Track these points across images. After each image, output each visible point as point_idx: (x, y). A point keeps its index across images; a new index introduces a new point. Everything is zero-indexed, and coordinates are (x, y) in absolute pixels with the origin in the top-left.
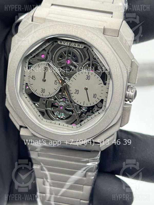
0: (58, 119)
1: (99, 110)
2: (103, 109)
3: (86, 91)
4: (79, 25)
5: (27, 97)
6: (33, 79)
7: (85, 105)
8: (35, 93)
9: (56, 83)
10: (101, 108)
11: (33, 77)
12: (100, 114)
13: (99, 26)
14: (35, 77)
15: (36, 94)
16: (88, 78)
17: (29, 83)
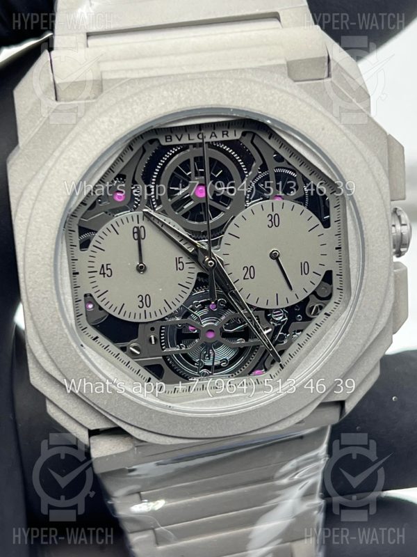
0: (205, 371)
1: (326, 305)
2: (335, 298)
3: (275, 261)
4: (218, 71)
5: (97, 338)
6: (104, 274)
7: (283, 304)
8: (121, 317)
9: (180, 266)
10: (329, 297)
11: (105, 270)
12: (329, 315)
13: (270, 60)
14: (109, 267)
15: (126, 318)
16: (274, 221)
17: (96, 289)
